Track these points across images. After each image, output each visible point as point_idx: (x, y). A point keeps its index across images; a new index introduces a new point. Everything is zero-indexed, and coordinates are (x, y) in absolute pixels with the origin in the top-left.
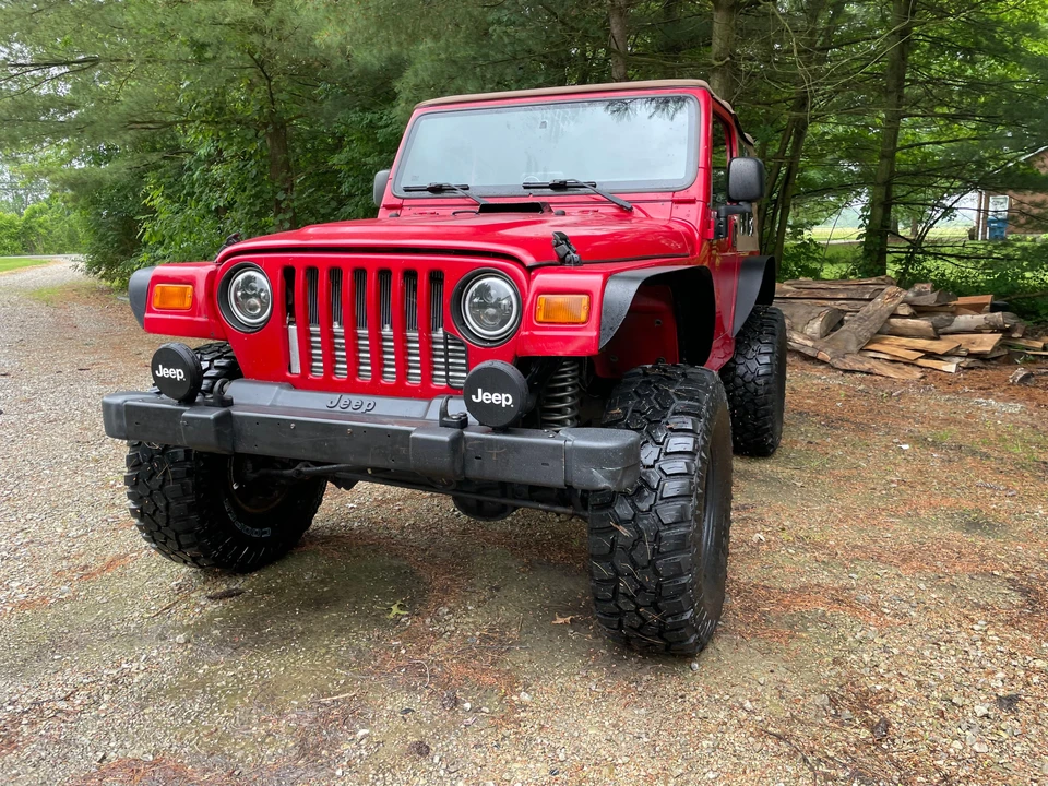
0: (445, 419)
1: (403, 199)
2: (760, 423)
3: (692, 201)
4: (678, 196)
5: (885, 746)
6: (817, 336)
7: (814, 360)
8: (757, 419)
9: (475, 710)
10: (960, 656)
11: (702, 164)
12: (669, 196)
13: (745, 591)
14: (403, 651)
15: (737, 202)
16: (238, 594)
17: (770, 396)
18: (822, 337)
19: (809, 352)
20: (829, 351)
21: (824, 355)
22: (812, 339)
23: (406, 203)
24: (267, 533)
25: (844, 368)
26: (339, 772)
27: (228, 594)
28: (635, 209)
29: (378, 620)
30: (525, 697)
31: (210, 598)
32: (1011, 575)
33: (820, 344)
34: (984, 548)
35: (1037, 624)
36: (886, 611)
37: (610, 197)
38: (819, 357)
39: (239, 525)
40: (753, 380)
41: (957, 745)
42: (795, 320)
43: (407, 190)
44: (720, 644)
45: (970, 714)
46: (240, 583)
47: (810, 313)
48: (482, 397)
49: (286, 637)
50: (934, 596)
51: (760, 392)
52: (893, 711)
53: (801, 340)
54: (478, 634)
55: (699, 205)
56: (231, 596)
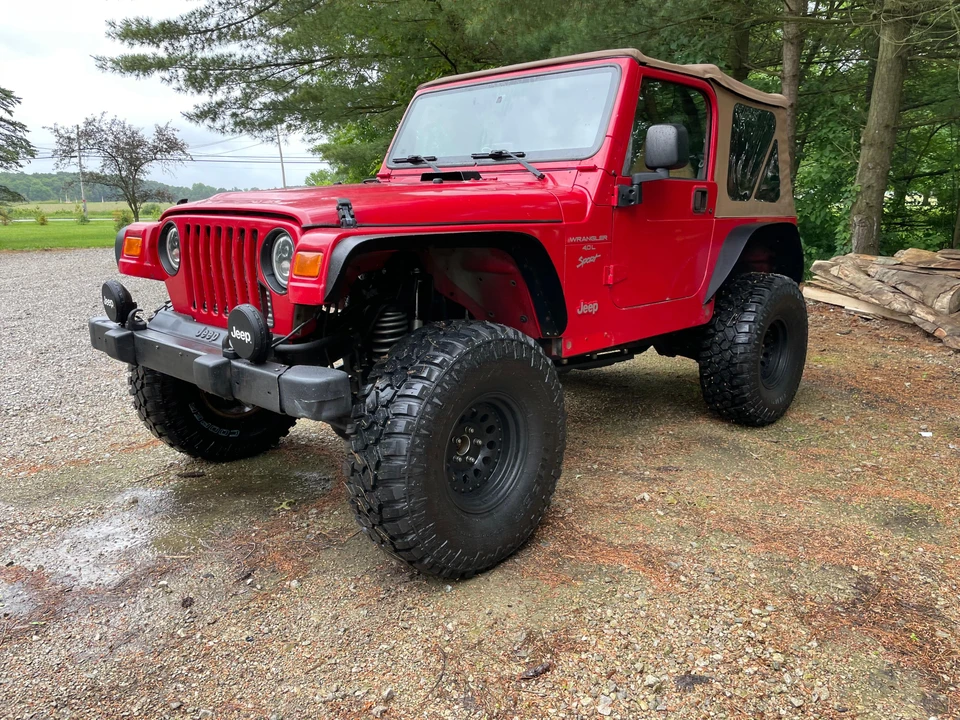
0: (225, 350)
1: (392, 169)
2: (736, 392)
3: (593, 169)
4: (585, 164)
5: (523, 685)
6: (946, 311)
7: (929, 335)
8: (733, 387)
9: (252, 585)
10: (699, 631)
11: (610, 133)
12: (576, 164)
13: (574, 539)
14: (253, 535)
15: (654, 168)
16: (199, 476)
17: (746, 366)
18: (951, 312)
19: (928, 328)
20: (950, 327)
21: (942, 332)
22: (936, 313)
23: (394, 172)
24: (236, 433)
25: (956, 347)
26: (122, 605)
27: (192, 475)
28: (546, 176)
29: (265, 510)
30: (294, 583)
31: (179, 475)
32: (871, 573)
33: (944, 319)
34: (876, 542)
35: (832, 623)
36: (683, 578)
37: (528, 166)
38: (936, 334)
39: (205, 425)
40: (730, 348)
41: (587, 700)
42: (926, 293)
43: (396, 161)
44: (496, 577)
45: (639, 682)
46: (209, 470)
47: (943, 286)
48: (237, 334)
49: (195, 511)
50: (753, 575)
51: (735, 360)
52: (568, 661)
53: (923, 314)
54: (318, 532)
55: (600, 173)
56: (193, 477)
